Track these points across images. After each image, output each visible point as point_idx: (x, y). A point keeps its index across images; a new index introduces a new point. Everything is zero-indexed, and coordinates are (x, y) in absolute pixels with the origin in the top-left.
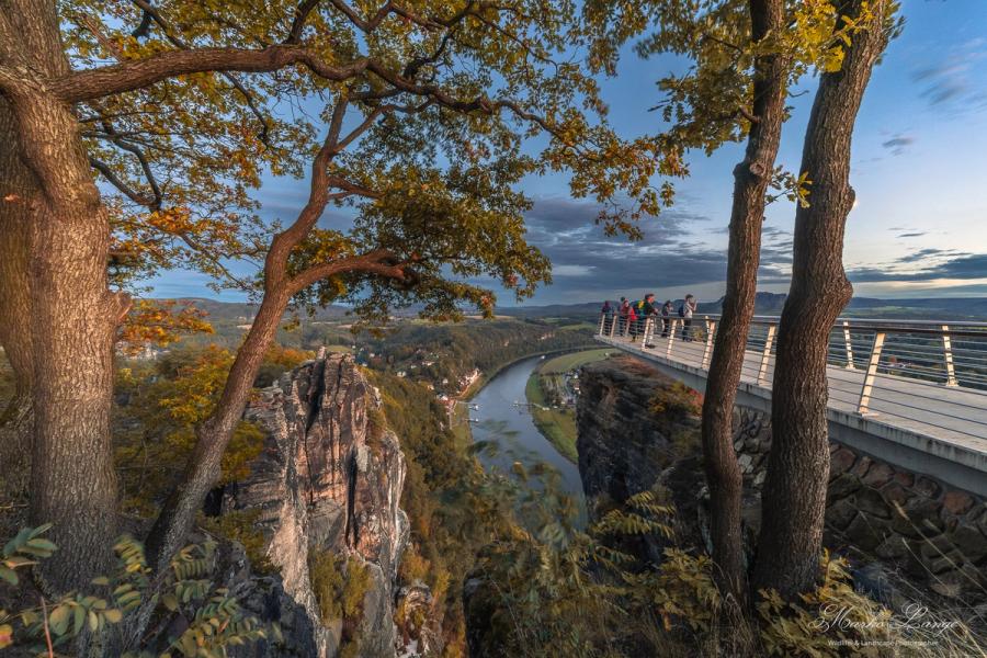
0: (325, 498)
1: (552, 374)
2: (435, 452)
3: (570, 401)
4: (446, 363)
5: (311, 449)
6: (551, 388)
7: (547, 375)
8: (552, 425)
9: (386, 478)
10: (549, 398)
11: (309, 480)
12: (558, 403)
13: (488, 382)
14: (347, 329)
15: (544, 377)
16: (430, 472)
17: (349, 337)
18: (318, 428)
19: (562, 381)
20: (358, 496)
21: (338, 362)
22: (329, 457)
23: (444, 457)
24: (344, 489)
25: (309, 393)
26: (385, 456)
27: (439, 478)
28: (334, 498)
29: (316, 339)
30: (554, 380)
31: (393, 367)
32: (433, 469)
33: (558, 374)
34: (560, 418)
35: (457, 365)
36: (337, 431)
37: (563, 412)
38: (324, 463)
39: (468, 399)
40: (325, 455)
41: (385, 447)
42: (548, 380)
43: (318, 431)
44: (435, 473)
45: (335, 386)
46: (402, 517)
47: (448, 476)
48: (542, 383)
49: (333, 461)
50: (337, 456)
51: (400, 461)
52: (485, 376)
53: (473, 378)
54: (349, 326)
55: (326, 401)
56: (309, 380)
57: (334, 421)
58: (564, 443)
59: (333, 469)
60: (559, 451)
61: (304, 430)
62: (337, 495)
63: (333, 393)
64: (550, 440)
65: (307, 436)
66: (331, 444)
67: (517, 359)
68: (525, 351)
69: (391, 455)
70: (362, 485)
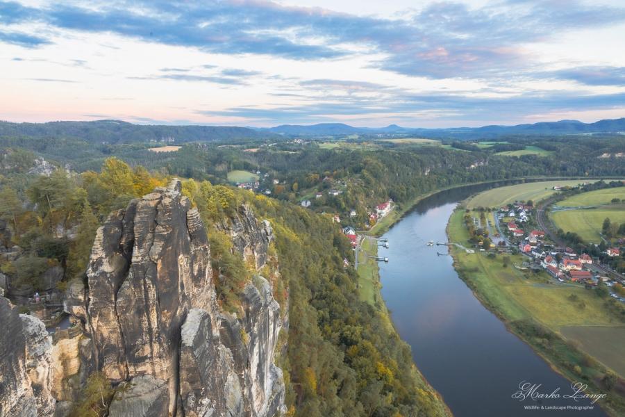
0: (143, 374)
1: (481, 210)
2: (334, 293)
3: (502, 244)
4: (354, 192)
5: (124, 313)
6: (479, 226)
7: (474, 210)
8: (476, 270)
9: (247, 337)
10: (476, 239)
11: (122, 351)
12: (486, 246)
13: (402, 217)
14: (251, 154)
15: (472, 213)
16: (328, 316)
17: (253, 162)
18: (128, 288)
19: (492, 219)
20: (184, 374)
21: (152, 204)
22: (145, 325)
23: (344, 299)
24: (166, 364)
25: (123, 242)
26: (247, 311)
27: (336, 323)
28: (154, 374)
29: (220, 163)
30: (482, 217)
31: (297, 195)
32: (330, 312)
33: (489, 210)
34: (487, 264)
35: (367, 195)
36: (152, 293)
37: (491, 257)
38: (138, 332)
39: (378, 235)
40: (140, 322)
41: (246, 300)
42: (475, 216)
43: (128, 292)
44: (333, 317)
45: (149, 235)
46: (275, 375)
47: (347, 322)
48: (467, 220)
49: (150, 330)
50: (155, 325)
51: (271, 314)
52: (399, 209)
53: (386, 210)
54: (254, 150)
55: (137, 255)
56: (121, 225)
57: (148, 282)
58: (489, 294)
59: (151, 341)
60: (481, 302)
61: (111, 291)
62: (158, 370)
63: (146, 245)
64: (474, 289)
65: (116, 299)
66: (147, 308)
67: (439, 191)
68: (450, 182)
69: (256, 311)
70: (188, 362)
